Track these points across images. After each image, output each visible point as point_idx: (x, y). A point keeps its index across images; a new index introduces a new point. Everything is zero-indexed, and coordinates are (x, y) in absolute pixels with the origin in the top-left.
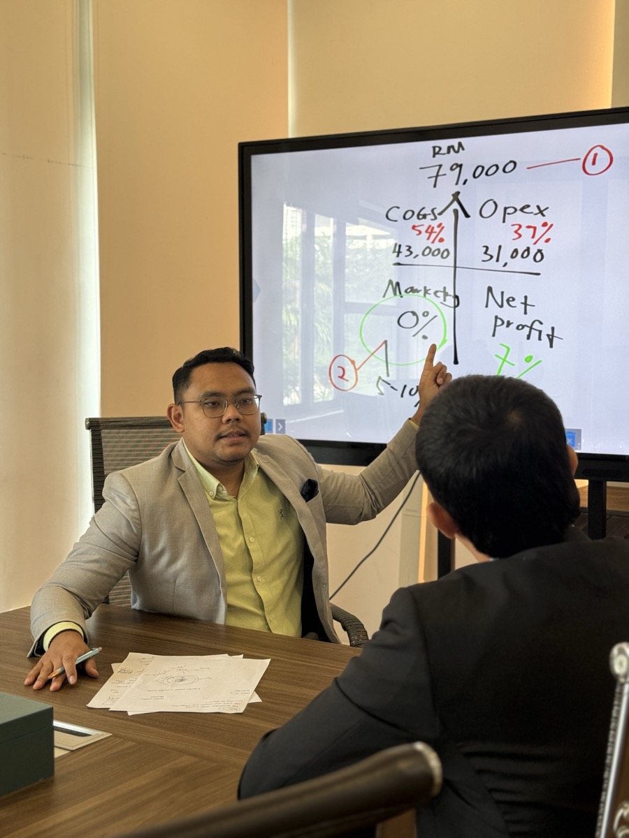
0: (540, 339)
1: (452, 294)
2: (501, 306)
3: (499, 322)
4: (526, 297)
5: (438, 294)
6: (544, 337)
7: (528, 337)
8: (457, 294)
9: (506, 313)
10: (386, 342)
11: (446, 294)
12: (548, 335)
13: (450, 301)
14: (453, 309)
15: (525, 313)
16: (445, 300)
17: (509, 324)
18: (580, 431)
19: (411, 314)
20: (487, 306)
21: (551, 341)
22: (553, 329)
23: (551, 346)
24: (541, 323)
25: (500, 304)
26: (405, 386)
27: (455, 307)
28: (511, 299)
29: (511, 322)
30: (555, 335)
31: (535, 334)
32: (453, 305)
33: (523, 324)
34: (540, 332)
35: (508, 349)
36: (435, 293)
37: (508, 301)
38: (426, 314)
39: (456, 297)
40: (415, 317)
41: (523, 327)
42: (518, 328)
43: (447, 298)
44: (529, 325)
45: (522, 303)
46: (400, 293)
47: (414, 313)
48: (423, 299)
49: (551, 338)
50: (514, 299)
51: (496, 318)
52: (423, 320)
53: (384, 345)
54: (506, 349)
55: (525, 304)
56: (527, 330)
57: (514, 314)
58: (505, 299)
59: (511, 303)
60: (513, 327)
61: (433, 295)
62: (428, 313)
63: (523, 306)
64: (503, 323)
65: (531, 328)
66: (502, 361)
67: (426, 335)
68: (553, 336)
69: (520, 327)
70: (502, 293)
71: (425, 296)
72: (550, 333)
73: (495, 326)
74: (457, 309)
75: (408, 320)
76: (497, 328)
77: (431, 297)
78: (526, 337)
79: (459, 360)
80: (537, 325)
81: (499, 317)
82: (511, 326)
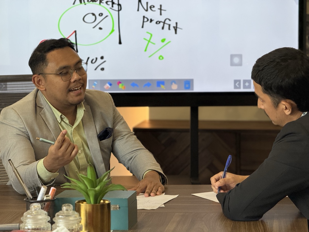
0: (169, 29)
1: (117, 3)
2: (147, 10)
3: (146, 20)
4: (161, 6)
5: (109, 3)
6: (172, 28)
7: (163, 28)
8: (120, 3)
9: (149, 14)
10: (75, 32)
11: (113, 3)
12: (174, 27)
13: (116, 7)
14: (117, 12)
15: (161, 14)
16: (112, 6)
17: (151, 21)
18: (192, 80)
19: (91, 15)
20: (138, 10)
21: (176, 30)
22: (177, 23)
23: (176, 33)
24: (170, 20)
25: (146, 9)
26: (88, 58)
27: (119, 11)
28: (152, 7)
29: (153, 19)
30: (178, 26)
31: (166, 27)
32: (117, 9)
33: (160, 20)
34: (169, 25)
35: (151, 35)
36: (107, 2)
37: (151, 7)
38: (101, 15)
39: (119, 5)
40: (94, 17)
41: (160, 22)
42: (156, 23)
43: (114, 5)
44: (163, 21)
45: (159, 9)
46: (84, 2)
47: (93, 14)
48: (99, 6)
49: (176, 29)
50: (154, 7)
51: (144, 17)
52: (99, 18)
53: (74, 34)
54: (150, 35)
55: (161, 9)
56: (162, 24)
57: (154, 15)
58: (149, 6)
59: (153, 9)
60: (154, 22)
61: (105, 4)
62: (102, 14)
63: (159, 11)
64: (148, 20)
65: (164, 23)
66: (147, 42)
67: (101, 27)
68: (177, 27)
69: (158, 23)
70: (147, 3)
71: (100, 4)
72: (175, 25)
73: (144, 22)
74: (120, 12)
75: (90, 18)
76: (145, 23)
77: (104, 4)
78: (161, 28)
79: (122, 41)
80: (167, 21)
81: (146, 16)
82: (153, 22)
